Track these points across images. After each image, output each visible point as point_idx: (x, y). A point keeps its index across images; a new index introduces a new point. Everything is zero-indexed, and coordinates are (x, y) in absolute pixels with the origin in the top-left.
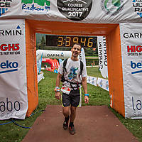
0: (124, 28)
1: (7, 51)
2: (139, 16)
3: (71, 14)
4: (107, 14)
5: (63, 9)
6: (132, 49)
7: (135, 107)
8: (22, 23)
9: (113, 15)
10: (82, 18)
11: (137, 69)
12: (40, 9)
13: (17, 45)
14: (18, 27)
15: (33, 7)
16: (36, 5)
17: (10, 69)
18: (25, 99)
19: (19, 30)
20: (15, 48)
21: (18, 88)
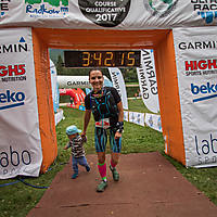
1: (7, 76)
2: (200, 17)
3: (100, 18)
4: (154, 15)
5: (88, 10)
6: (192, 66)
7: (200, 151)
8: (27, 34)
9: (163, 16)
10: (117, 22)
11: (200, 95)
12: (53, 11)
13: (21, 67)
14: (22, 40)
15: (43, 9)
17: (12, 103)
18: (38, 146)
19: (23, 44)
20: (19, 71)
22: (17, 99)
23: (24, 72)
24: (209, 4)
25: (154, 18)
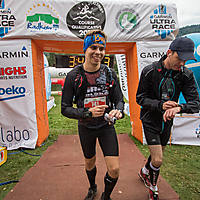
0: (140, 47)
1: (13, 75)
2: (157, 34)
3: (83, 33)
4: (122, 31)
5: (74, 27)
8: (28, 44)
12: (47, 28)
13: (23, 68)
14: (24, 49)
15: (40, 26)
16: (44, 24)
17: (16, 95)
19: (25, 51)
20: (21, 71)
21: (26, 115)
22: (20, 92)
23: (25, 72)
24: (164, 24)
25: (122, 34)
